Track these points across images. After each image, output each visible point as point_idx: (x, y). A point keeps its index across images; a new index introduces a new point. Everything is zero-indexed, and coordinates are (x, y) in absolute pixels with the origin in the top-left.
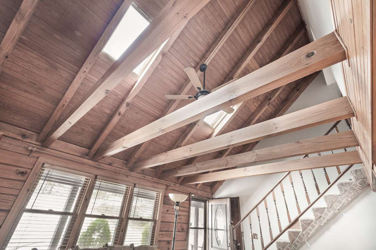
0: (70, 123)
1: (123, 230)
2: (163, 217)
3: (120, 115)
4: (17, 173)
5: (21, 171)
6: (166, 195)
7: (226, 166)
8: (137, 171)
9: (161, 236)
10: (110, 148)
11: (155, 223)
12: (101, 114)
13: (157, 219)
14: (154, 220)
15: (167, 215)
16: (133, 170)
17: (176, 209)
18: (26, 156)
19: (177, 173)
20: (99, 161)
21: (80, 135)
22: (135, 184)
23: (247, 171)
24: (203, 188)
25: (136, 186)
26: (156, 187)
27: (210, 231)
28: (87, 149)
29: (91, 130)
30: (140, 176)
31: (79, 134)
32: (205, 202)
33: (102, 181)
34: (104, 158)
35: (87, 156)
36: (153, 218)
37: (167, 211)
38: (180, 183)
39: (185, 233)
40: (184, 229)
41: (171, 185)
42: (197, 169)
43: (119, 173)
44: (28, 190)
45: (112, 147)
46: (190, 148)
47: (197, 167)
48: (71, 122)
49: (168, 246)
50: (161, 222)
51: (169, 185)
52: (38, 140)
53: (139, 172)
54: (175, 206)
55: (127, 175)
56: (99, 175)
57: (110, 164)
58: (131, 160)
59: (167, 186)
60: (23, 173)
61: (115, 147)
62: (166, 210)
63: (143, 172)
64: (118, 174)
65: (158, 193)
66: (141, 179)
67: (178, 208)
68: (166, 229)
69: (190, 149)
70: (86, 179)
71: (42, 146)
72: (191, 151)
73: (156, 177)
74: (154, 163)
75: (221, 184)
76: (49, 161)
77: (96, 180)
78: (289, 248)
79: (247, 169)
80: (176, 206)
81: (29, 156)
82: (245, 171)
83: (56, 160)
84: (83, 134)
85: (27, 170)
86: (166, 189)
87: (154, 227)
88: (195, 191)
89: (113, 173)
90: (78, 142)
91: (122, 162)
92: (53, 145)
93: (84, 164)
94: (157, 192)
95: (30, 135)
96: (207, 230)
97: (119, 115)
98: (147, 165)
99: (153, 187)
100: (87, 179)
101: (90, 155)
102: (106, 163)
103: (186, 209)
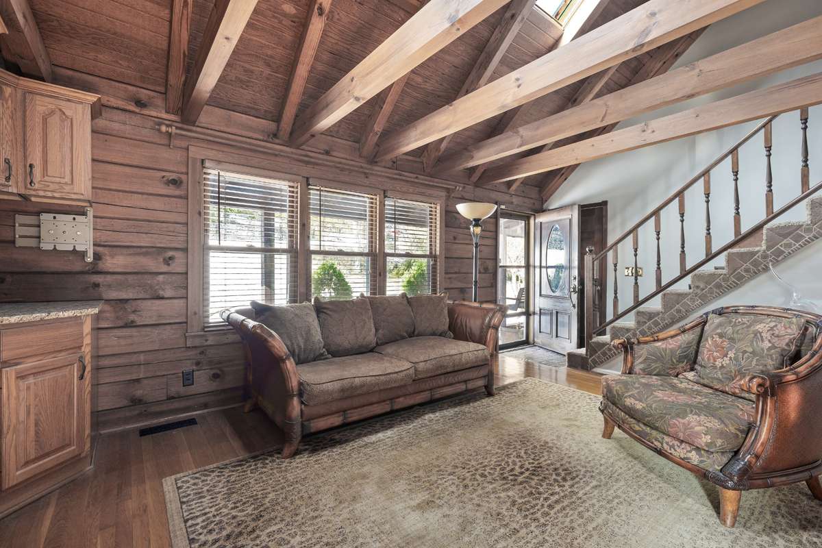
0: (227, 38)
1: (382, 274)
2: (447, 250)
3: (324, 16)
4: (166, 183)
5: (171, 178)
6: (450, 209)
7: (602, 121)
8: (383, 164)
9: (448, 280)
10: (323, 110)
11: (435, 261)
12: (276, 21)
13: (438, 253)
14: (432, 256)
15: (455, 246)
16: (375, 160)
17: (474, 233)
18: (164, 147)
19: (473, 157)
20: (303, 147)
21: (247, 86)
22: (385, 191)
23: (650, 131)
24: (523, 192)
25: (389, 194)
26: (427, 194)
27: (537, 270)
28: (271, 122)
29: (267, 71)
30: (392, 173)
31: (244, 86)
32: (527, 218)
33: (322, 189)
34: (313, 136)
35: (277, 138)
36: (431, 253)
37: (455, 238)
38: (475, 183)
39: (491, 275)
40: (489, 267)
41: (458, 188)
42: (522, 141)
43: (349, 169)
44: (200, 213)
45: (327, 106)
46: (517, 80)
47: (522, 137)
48: (230, 36)
49: (462, 295)
50: (445, 257)
51: (454, 187)
52: (169, 108)
53: (388, 166)
54: (471, 227)
55: (365, 173)
56: (312, 177)
57: (327, 153)
58: (367, 139)
59: (448, 190)
60: (175, 183)
61: (334, 103)
62: (452, 238)
63: (395, 164)
64: (347, 173)
65: (432, 205)
66: (394, 179)
67: (478, 230)
68: (456, 270)
69: (518, 83)
70: (290, 187)
71: (183, 122)
72: (519, 86)
73: (422, 173)
74: (424, 135)
75: (566, 179)
76: (211, 154)
77: (310, 187)
78: (723, 283)
79: (650, 127)
80: (474, 226)
81: (170, 146)
82: (644, 131)
83: (223, 152)
84: (252, 84)
85: (179, 175)
86: (448, 198)
87: (434, 268)
88: (507, 198)
89: (338, 171)
90: (249, 107)
91: (350, 146)
92: (203, 119)
93: (276, 155)
94: (430, 205)
95: (149, 99)
96: (532, 269)
97: (320, 15)
98: (408, 144)
99: (422, 194)
100: (293, 187)
101: (281, 133)
102: (319, 151)
103: (490, 234)
